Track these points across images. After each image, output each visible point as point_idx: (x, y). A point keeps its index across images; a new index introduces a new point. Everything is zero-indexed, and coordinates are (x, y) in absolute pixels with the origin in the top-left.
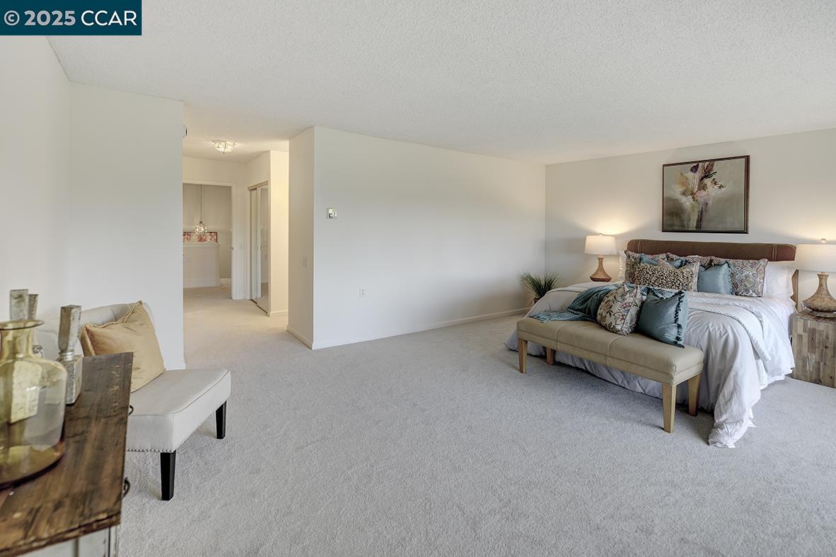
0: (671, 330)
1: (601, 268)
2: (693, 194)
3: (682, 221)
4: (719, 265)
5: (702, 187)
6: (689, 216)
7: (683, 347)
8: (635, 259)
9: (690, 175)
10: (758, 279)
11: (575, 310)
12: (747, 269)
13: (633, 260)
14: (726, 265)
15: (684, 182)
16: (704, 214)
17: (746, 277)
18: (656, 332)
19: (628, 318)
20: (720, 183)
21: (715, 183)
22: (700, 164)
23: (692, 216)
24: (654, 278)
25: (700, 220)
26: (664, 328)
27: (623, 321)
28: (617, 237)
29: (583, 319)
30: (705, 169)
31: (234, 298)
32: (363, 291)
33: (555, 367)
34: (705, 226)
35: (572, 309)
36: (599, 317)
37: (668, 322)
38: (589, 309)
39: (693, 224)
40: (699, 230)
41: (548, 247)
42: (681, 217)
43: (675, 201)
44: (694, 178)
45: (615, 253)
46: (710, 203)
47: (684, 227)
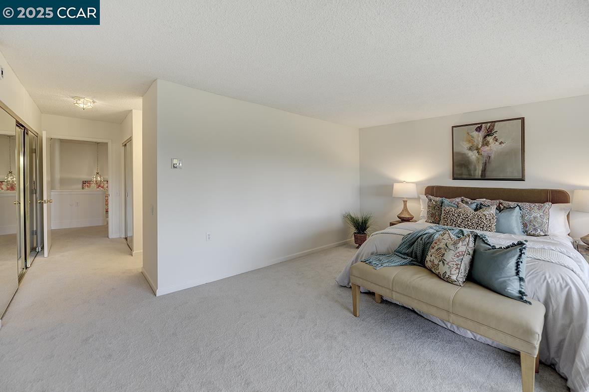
0: (513, 282)
1: (405, 208)
2: (478, 149)
3: (469, 171)
4: (511, 209)
5: (486, 143)
6: (475, 167)
7: (530, 303)
8: (436, 202)
9: (475, 134)
10: (545, 220)
11: (401, 253)
12: (535, 211)
13: (434, 203)
14: (518, 208)
15: (470, 140)
16: (487, 164)
17: (535, 218)
18: (496, 285)
19: (462, 268)
20: (500, 140)
21: (497, 140)
22: (483, 125)
23: (477, 167)
24: (460, 220)
25: (484, 170)
26: (505, 281)
27: (457, 271)
28: (417, 184)
29: (411, 264)
30: (488, 129)
31: (110, 237)
32: (209, 235)
33: (383, 305)
34: (488, 175)
35: (399, 253)
36: (429, 264)
37: (509, 274)
38: (416, 253)
39: (479, 173)
40: (483, 178)
41: (362, 192)
42: (468, 168)
43: (463, 155)
44: (478, 137)
45: (417, 197)
46: (493, 156)
47: (471, 175)
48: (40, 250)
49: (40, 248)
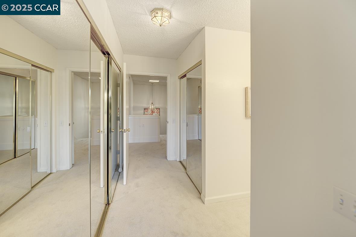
31: (168, 159)
48: (121, 171)
49: (121, 169)
